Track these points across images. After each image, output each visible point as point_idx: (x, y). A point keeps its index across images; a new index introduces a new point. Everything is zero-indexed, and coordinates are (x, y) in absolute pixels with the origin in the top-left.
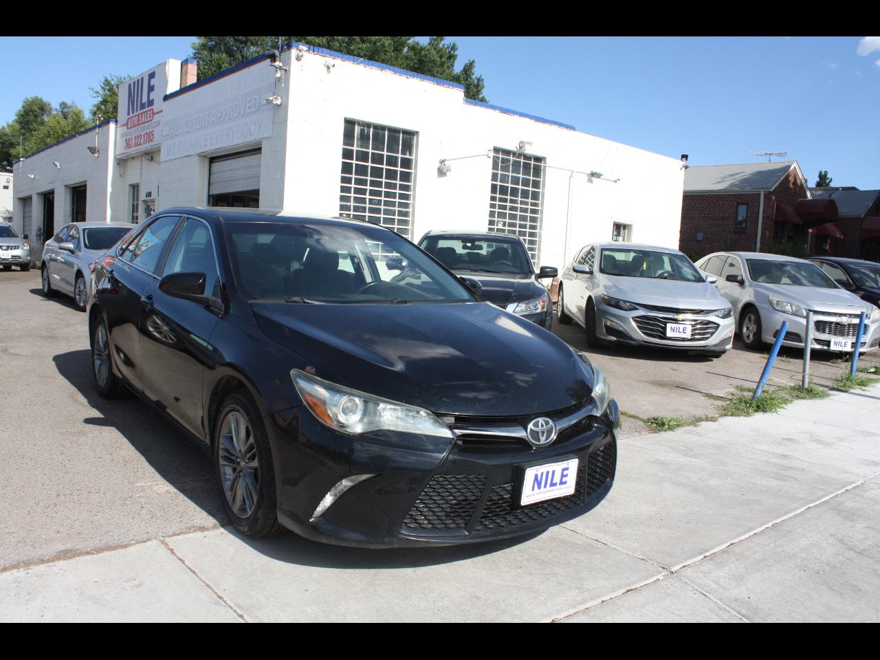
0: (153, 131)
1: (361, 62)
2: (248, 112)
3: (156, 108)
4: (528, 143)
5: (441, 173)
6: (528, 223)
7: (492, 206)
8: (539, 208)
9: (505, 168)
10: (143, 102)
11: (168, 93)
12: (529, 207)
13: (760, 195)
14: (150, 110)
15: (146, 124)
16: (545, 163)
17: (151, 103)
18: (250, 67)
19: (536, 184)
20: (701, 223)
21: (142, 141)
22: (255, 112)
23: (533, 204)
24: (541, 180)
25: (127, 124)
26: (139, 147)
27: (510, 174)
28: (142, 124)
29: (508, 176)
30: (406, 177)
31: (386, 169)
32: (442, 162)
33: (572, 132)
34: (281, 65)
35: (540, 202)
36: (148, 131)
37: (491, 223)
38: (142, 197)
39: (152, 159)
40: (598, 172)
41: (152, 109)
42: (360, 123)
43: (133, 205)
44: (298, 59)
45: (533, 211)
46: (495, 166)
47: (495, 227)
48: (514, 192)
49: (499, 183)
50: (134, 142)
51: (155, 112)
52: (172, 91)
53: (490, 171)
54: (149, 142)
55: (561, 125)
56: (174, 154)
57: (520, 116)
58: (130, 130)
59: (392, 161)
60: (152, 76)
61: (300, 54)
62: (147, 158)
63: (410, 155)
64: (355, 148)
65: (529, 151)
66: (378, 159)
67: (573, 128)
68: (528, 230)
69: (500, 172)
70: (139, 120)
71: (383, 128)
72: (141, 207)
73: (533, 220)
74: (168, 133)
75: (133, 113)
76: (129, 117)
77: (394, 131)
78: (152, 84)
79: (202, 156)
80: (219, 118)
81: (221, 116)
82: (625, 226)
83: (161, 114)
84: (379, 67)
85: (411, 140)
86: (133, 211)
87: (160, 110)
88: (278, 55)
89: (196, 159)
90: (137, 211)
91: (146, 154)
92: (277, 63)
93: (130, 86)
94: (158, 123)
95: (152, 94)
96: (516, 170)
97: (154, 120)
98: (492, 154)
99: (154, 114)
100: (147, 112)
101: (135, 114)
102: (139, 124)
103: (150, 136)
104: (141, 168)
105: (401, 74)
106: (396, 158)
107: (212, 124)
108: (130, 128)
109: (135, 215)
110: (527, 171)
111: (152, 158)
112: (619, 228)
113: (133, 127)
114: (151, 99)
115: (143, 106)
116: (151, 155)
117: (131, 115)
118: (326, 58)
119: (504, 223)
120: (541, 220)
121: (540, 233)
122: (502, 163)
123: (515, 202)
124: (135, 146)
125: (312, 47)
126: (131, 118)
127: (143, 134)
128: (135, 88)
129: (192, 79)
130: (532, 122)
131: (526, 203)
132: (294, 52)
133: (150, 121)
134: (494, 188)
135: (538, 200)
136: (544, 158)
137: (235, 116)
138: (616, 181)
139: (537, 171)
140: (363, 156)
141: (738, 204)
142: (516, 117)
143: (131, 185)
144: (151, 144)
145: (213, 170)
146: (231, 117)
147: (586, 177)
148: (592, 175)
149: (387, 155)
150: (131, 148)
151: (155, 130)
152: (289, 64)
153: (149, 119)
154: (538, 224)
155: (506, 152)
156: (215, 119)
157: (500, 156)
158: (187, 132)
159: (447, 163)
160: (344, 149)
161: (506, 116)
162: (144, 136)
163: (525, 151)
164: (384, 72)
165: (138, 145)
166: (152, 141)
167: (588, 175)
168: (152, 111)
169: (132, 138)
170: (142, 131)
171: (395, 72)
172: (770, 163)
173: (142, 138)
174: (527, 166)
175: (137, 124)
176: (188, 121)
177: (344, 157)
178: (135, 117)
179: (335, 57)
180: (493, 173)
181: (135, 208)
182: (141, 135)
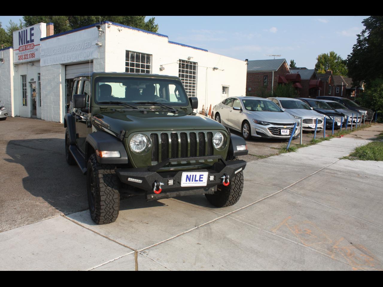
0: (34, 53)
1: (131, 28)
2: (85, 47)
3: (35, 43)
4: (192, 57)
5: (161, 69)
6: (192, 88)
8: (196, 82)
9: (183, 67)
10: (28, 40)
11: (42, 38)
12: (192, 82)
13: (272, 72)
14: (32, 44)
15: (31, 50)
16: (197, 65)
17: (32, 41)
19: (194, 73)
20: (250, 84)
21: (28, 57)
22: (89, 48)
23: (193, 81)
24: (196, 71)
25: (19, 49)
28: (27, 49)
29: (184, 70)
32: (161, 66)
34: (102, 30)
35: (196, 80)
36: (32, 53)
38: (28, 80)
40: (216, 67)
42: (131, 51)
43: (23, 84)
44: (109, 27)
45: (194, 83)
46: (180, 67)
48: (187, 76)
49: (181, 73)
50: (23, 57)
52: (44, 37)
53: (178, 69)
54: (32, 58)
55: (202, 50)
56: (48, 63)
58: (21, 52)
59: (143, 66)
60: (32, 29)
61: (109, 26)
62: (31, 64)
63: (149, 63)
64: (130, 62)
65: (191, 60)
66: (138, 66)
67: (206, 51)
68: (192, 91)
69: (181, 69)
70: (26, 48)
71: (139, 53)
72: (28, 85)
73: (194, 87)
74: (43, 54)
76: (20, 46)
77: (143, 55)
78: (32, 33)
79: (63, 65)
80: (71, 49)
81: (72, 48)
82: (226, 88)
83: (39, 46)
84: (138, 30)
85: (150, 58)
86: (23, 86)
87: (38, 44)
88: (100, 26)
89: (60, 66)
90: (26, 86)
91: (30, 62)
92: (100, 29)
93: (19, 33)
94: (37, 50)
95: (32, 37)
96: (187, 68)
97: (35, 48)
98: (179, 62)
99: (34, 46)
100: (30, 44)
101: (23, 45)
102: (26, 50)
103: (33, 55)
104: (27, 68)
105: (145, 32)
107: (68, 52)
108: (21, 51)
109: (24, 88)
110: (191, 69)
111: (33, 64)
112: (224, 89)
113: (23, 51)
114: (32, 39)
115: (28, 42)
117: (21, 45)
118: (118, 27)
120: (197, 87)
121: (196, 92)
122: (182, 65)
123: (187, 80)
124: (24, 59)
125: (113, 23)
126: (21, 47)
127: (28, 54)
128: (23, 34)
129: (52, 33)
130: (193, 49)
131: (191, 81)
132: (106, 25)
133: (32, 48)
136: (197, 63)
137: (79, 49)
138: (223, 70)
139: (195, 68)
140: (132, 65)
141: (264, 76)
142: (187, 48)
143: (21, 75)
145: (67, 69)
146: (77, 49)
147: (212, 69)
148: (214, 69)
149: (141, 64)
150: (22, 59)
151: (35, 52)
152: (105, 30)
153: (31, 48)
154: (195, 88)
155: (183, 61)
156: (69, 49)
157: (181, 63)
158: (54, 54)
159: (163, 66)
160: (126, 62)
161: (183, 47)
162: (29, 55)
163: (190, 61)
164: (139, 32)
165: (26, 59)
166: (34, 57)
167: (213, 68)
168: (33, 44)
169: (22, 55)
170: (28, 52)
171: (143, 32)
172: (274, 60)
173: (29, 56)
174: (191, 66)
175: (24, 49)
176: (54, 50)
177: (126, 66)
178: (23, 46)
179: (122, 26)
180: (179, 69)
181: (24, 85)
182: (27, 54)
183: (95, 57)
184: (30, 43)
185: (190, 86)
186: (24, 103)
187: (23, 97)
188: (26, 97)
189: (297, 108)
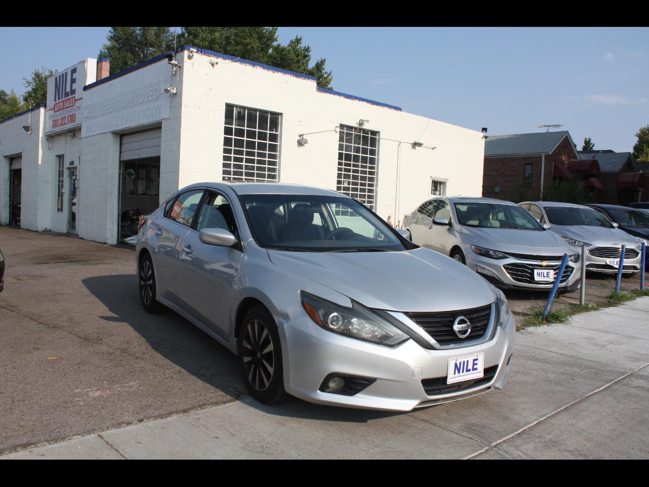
0: (75, 114)
1: (238, 61)
2: (150, 99)
3: (77, 96)
4: (366, 121)
5: (301, 143)
6: (367, 182)
7: (340, 169)
8: (375, 171)
9: (349, 141)
10: (67, 91)
11: (87, 84)
12: (368, 170)
13: (541, 157)
14: (72, 98)
15: (71, 108)
16: (379, 136)
17: (73, 92)
18: (152, 65)
19: (373, 152)
20: (498, 180)
21: (66, 122)
22: (155, 99)
23: (370, 168)
24: (376, 149)
25: (54, 109)
26: (64, 126)
27: (353, 145)
28: (66, 108)
29: (351, 146)
30: (273, 148)
31: (258, 142)
32: (301, 136)
33: (399, 112)
34: (176, 63)
36: (71, 114)
37: (339, 182)
38: (67, 164)
39: (74, 136)
40: (419, 142)
41: (74, 97)
42: (237, 106)
43: (59, 171)
44: (190, 58)
45: (371, 173)
46: (341, 139)
47: (342, 186)
48: (356, 158)
49: (344, 152)
50: (60, 122)
51: (76, 99)
52: (91, 83)
53: (337, 143)
54: (72, 123)
55: (390, 107)
56: (92, 132)
57: (360, 101)
58: (56, 113)
59: (262, 136)
60: (74, 71)
61: (191, 55)
62: (70, 135)
63: (276, 131)
64: (234, 127)
65: (366, 126)
66: (251, 134)
67: (399, 109)
68: (367, 188)
69: (344, 143)
70: (64, 105)
71: (256, 110)
72: (66, 173)
73: (371, 179)
74: (87, 115)
75: (59, 99)
77: (263, 113)
78: (74, 78)
79: (115, 133)
80: (127, 103)
81: (129, 102)
82: (441, 183)
83: (81, 100)
84: (251, 64)
85: (277, 119)
86: (59, 176)
87: (81, 97)
88: (174, 55)
89: (110, 136)
90: (63, 176)
91: (70, 131)
92: (173, 62)
93: (56, 78)
94: (79, 107)
95: (74, 85)
96: (357, 142)
97: (76, 105)
98: (338, 130)
99: (75, 100)
100: (70, 99)
101: (61, 100)
102: (63, 109)
103: (72, 118)
104: (66, 143)
105: (268, 69)
106: (266, 134)
107: (123, 109)
108: (58, 111)
109: (61, 179)
110: (365, 143)
111: (74, 134)
112: (437, 185)
113: (59, 110)
114: (73, 88)
115: (67, 94)
116: (74, 132)
117: (57, 101)
118: (211, 58)
119: (349, 182)
120: (377, 180)
121: (376, 190)
122: (346, 136)
123: (357, 166)
124: (60, 125)
125: (200, 49)
126: (56, 104)
128: (61, 81)
129: (106, 74)
130: (369, 105)
131: (366, 167)
132: (186, 53)
133: (73, 106)
134: (340, 155)
135: (375, 165)
136: (379, 132)
137: (141, 102)
138: (433, 149)
139: (374, 142)
140: (240, 133)
141: (525, 164)
142: (356, 102)
143: (57, 156)
144: (74, 124)
145: (123, 142)
146: (137, 103)
147: (411, 146)
148: (415, 145)
149: (258, 132)
150: (58, 127)
151: (77, 113)
152: (183, 62)
153: (71, 105)
154: (375, 183)
155: (350, 128)
156: (124, 104)
157: (345, 131)
158: (102, 115)
159: (305, 137)
160: (225, 127)
161: (349, 101)
162: (68, 117)
163: (363, 127)
164: (255, 68)
165: (63, 125)
166: (74, 122)
167: (412, 144)
168: (74, 99)
169: (58, 119)
170: (66, 113)
171: (264, 68)
172: (548, 133)
173: (67, 119)
174: (365, 138)
175: (62, 108)
176: (103, 106)
177: (225, 133)
178: (60, 102)
179: (218, 57)
180: (340, 145)
181: (61, 174)
182: (65, 117)
183: (165, 116)
184: (70, 97)
185: (363, 178)
186: (59, 207)
187: (59, 196)
188: (62, 196)
189: (583, 224)
